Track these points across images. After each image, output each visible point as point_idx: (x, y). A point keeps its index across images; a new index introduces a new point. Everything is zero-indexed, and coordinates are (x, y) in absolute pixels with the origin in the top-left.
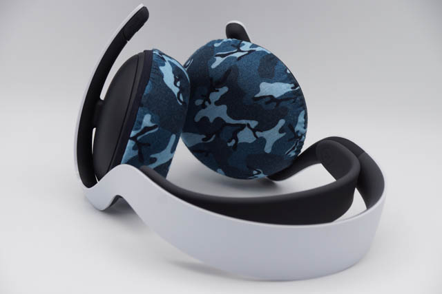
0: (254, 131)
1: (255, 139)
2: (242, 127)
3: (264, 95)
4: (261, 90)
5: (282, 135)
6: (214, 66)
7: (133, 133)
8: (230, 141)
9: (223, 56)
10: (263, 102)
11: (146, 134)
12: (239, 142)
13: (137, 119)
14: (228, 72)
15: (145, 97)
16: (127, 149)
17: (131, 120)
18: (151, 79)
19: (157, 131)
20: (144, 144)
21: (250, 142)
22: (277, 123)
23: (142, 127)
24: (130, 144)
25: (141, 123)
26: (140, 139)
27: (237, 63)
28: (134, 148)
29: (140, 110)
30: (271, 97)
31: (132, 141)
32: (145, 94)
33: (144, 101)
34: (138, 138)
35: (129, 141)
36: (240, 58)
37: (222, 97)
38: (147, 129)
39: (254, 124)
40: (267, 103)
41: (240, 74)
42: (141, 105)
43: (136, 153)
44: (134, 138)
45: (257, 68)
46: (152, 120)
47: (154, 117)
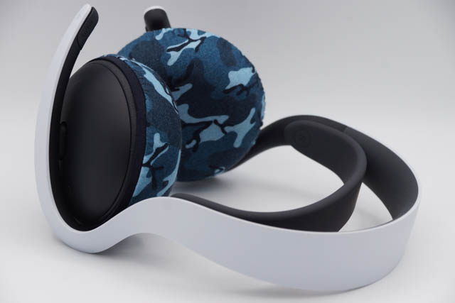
0: (222, 126)
1: (223, 135)
2: (207, 124)
3: (234, 85)
4: (231, 80)
5: (253, 125)
6: (171, 63)
7: (146, 159)
8: (189, 142)
9: (177, 49)
10: (235, 94)
11: (159, 155)
12: (202, 141)
13: (147, 141)
14: (191, 67)
15: (149, 114)
16: (140, 179)
17: (142, 144)
18: (145, 92)
19: (168, 150)
20: (157, 169)
21: (216, 139)
22: (249, 113)
23: (154, 149)
24: (144, 171)
25: (152, 145)
26: (154, 164)
27: (197, 54)
28: (148, 176)
29: (149, 131)
30: (241, 85)
31: (146, 168)
32: (148, 111)
33: (149, 119)
34: (152, 163)
35: (143, 168)
36: (197, 48)
37: (183, 96)
38: (159, 150)
39: (222, 119)
40: (239, 94)
41: (205, 67)
42: (147, 125)
43: (149, 181)
44: (147, 164)
45: (219, 56)
46: (162, 140)
47: (163, 136)
